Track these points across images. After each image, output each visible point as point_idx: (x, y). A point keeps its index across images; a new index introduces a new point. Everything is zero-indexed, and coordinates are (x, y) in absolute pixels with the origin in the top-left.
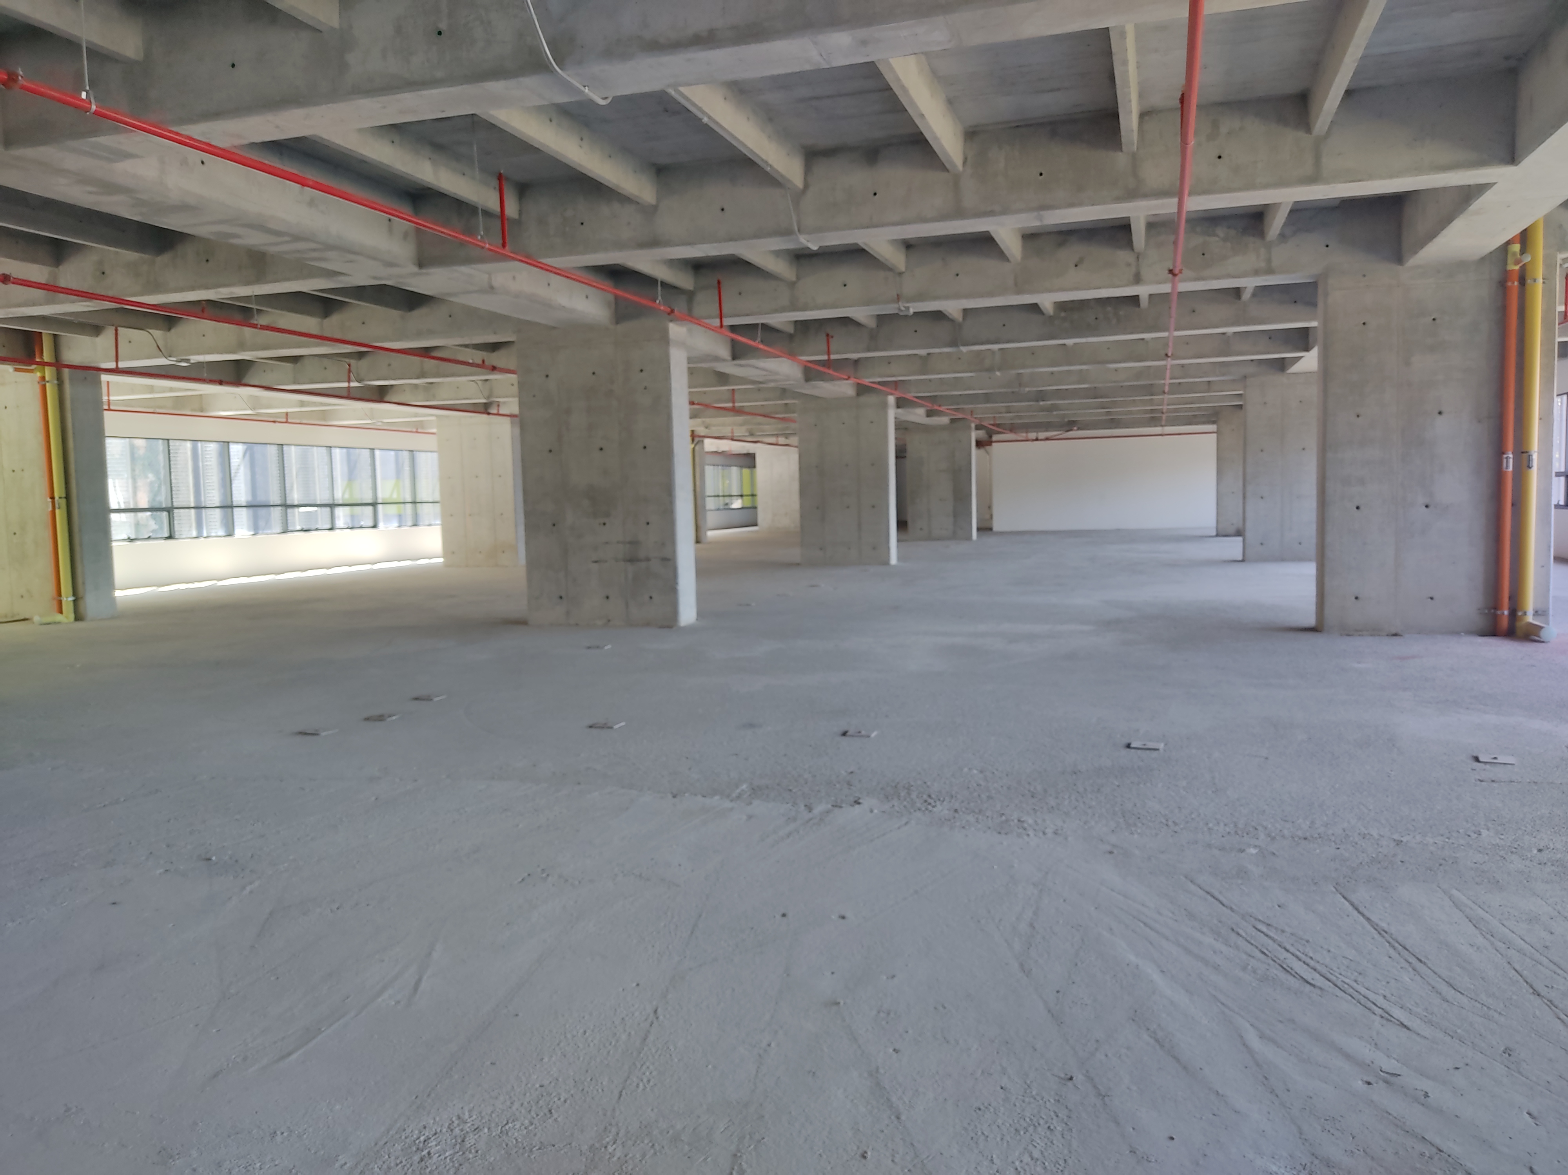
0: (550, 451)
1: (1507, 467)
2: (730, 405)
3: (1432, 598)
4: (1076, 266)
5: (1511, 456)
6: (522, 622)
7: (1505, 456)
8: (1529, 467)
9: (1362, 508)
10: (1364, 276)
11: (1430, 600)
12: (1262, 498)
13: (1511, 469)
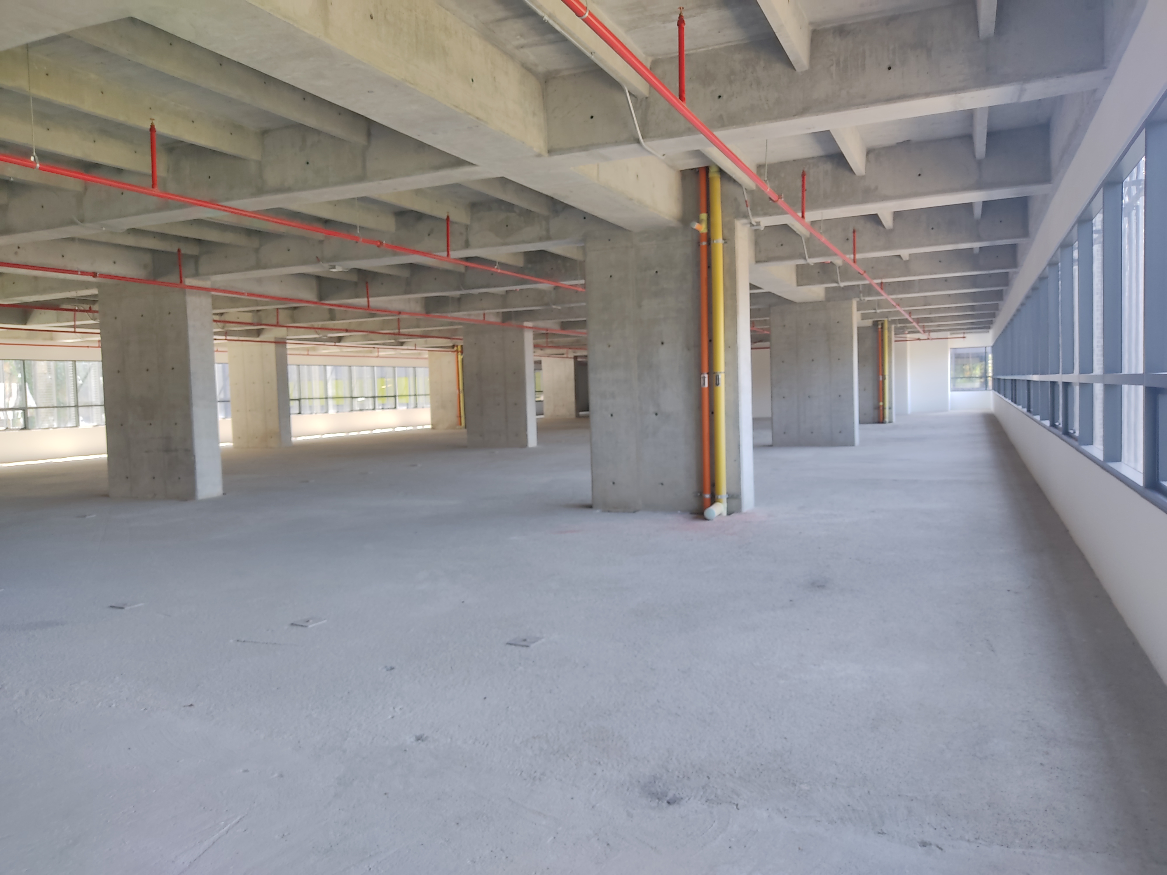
0: (119, 372)
1: (704, 384)
2: (396, 331)
3: (662, 484)
4: (429, 235)
5: (706, 376)
6: (106, 496)
7: (702, 376)
8: (718, 384)
9: (614, 415)
10: (609, 240)
11: (661, 485)
12: (784, 397)
13: (706, 385)
